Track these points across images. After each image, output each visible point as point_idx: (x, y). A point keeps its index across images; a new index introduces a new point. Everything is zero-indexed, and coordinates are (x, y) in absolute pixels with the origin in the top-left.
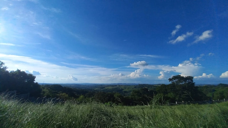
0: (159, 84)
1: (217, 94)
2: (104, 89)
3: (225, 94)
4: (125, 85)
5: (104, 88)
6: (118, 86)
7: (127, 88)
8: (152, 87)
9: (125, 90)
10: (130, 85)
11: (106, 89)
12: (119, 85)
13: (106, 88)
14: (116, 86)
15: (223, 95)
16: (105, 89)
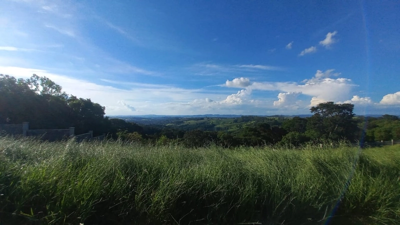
0: (277, 116)
1: (380, 132)
2: (182, 124)
3: (394, 133)
4: (218, 118)
5: (182, 122)
6: (206, 120)
7: (222, 123)
8: (265, 121)
9: (218, 126)
10: (226, 117)
11: (186, 125)
12: (208, 118)
13: (186, 123)
14: (202, 119)
15: (390, 134)
16: (184, 124)
